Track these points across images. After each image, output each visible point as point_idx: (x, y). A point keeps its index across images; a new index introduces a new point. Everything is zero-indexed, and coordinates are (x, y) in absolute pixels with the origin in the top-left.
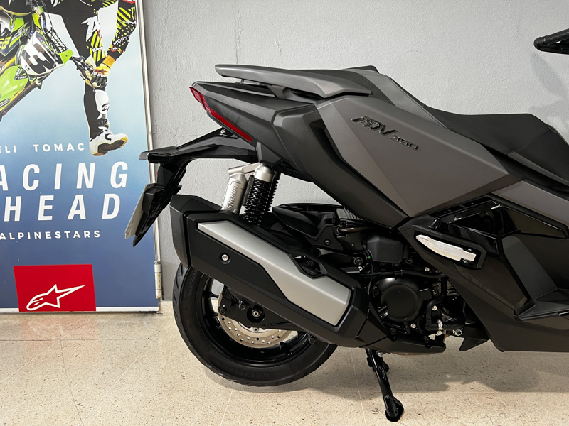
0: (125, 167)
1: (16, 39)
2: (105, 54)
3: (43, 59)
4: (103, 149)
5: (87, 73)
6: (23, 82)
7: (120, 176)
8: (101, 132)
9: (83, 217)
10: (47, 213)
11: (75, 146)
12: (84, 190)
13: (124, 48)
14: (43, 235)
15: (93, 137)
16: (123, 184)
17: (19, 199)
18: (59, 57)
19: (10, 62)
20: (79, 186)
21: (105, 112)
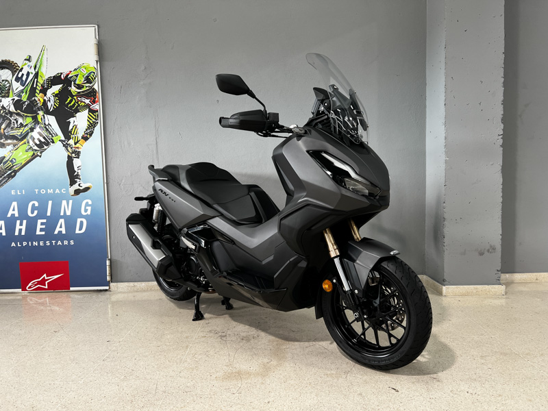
0: (90, 202)
1: (27, 129)
2: (80, 138)
3: (43, 140)
4: (77, 192)
5: (69, 149)
6: (31, 153)
7: (87, 208)
8: (76, 182)
9: (64, 232)
10: (41, 230)
11: (60, 190)
12: (65, 217)
13: (91, 135)
14: (39, 244)
15: (71, 185)
16: (89, 212)
17: (25, 222)
18: (52, 139)
19: (23, 142)
20: (62, 214)
21: (79, 171)
